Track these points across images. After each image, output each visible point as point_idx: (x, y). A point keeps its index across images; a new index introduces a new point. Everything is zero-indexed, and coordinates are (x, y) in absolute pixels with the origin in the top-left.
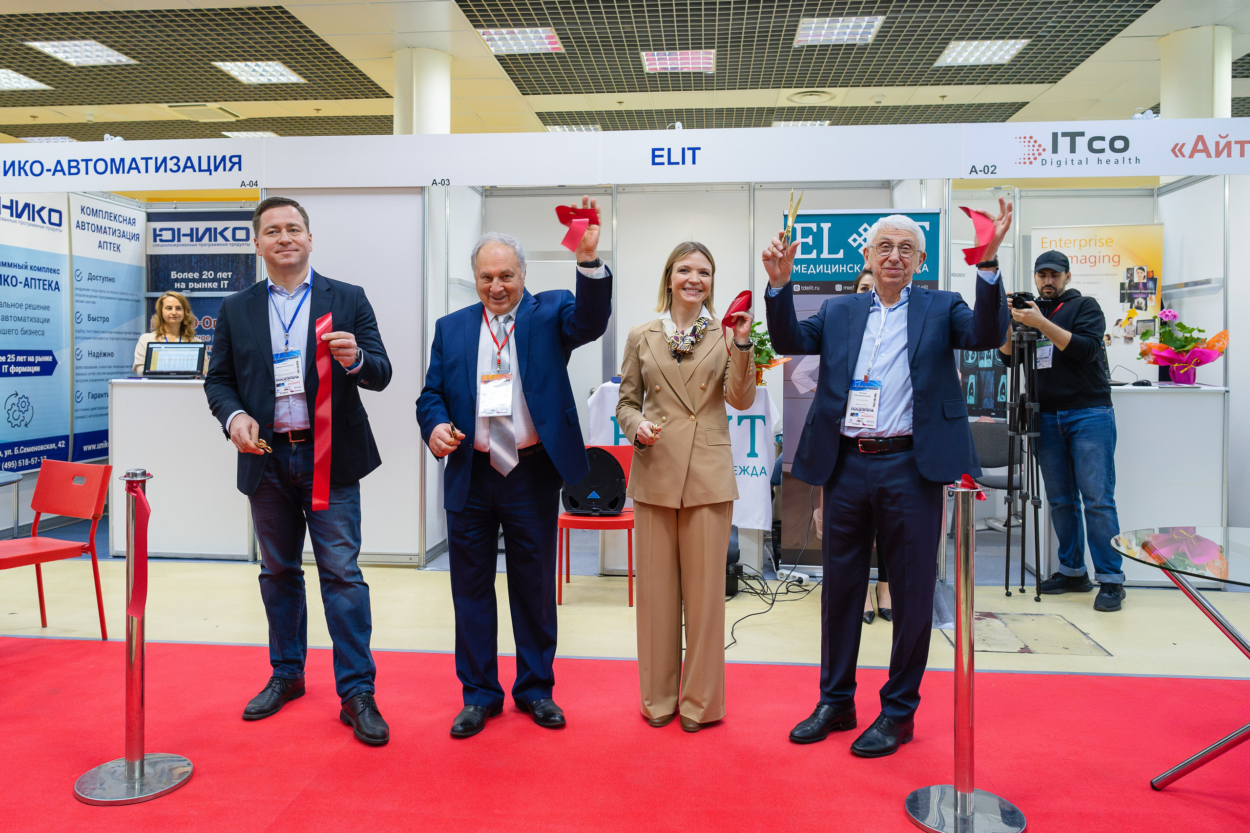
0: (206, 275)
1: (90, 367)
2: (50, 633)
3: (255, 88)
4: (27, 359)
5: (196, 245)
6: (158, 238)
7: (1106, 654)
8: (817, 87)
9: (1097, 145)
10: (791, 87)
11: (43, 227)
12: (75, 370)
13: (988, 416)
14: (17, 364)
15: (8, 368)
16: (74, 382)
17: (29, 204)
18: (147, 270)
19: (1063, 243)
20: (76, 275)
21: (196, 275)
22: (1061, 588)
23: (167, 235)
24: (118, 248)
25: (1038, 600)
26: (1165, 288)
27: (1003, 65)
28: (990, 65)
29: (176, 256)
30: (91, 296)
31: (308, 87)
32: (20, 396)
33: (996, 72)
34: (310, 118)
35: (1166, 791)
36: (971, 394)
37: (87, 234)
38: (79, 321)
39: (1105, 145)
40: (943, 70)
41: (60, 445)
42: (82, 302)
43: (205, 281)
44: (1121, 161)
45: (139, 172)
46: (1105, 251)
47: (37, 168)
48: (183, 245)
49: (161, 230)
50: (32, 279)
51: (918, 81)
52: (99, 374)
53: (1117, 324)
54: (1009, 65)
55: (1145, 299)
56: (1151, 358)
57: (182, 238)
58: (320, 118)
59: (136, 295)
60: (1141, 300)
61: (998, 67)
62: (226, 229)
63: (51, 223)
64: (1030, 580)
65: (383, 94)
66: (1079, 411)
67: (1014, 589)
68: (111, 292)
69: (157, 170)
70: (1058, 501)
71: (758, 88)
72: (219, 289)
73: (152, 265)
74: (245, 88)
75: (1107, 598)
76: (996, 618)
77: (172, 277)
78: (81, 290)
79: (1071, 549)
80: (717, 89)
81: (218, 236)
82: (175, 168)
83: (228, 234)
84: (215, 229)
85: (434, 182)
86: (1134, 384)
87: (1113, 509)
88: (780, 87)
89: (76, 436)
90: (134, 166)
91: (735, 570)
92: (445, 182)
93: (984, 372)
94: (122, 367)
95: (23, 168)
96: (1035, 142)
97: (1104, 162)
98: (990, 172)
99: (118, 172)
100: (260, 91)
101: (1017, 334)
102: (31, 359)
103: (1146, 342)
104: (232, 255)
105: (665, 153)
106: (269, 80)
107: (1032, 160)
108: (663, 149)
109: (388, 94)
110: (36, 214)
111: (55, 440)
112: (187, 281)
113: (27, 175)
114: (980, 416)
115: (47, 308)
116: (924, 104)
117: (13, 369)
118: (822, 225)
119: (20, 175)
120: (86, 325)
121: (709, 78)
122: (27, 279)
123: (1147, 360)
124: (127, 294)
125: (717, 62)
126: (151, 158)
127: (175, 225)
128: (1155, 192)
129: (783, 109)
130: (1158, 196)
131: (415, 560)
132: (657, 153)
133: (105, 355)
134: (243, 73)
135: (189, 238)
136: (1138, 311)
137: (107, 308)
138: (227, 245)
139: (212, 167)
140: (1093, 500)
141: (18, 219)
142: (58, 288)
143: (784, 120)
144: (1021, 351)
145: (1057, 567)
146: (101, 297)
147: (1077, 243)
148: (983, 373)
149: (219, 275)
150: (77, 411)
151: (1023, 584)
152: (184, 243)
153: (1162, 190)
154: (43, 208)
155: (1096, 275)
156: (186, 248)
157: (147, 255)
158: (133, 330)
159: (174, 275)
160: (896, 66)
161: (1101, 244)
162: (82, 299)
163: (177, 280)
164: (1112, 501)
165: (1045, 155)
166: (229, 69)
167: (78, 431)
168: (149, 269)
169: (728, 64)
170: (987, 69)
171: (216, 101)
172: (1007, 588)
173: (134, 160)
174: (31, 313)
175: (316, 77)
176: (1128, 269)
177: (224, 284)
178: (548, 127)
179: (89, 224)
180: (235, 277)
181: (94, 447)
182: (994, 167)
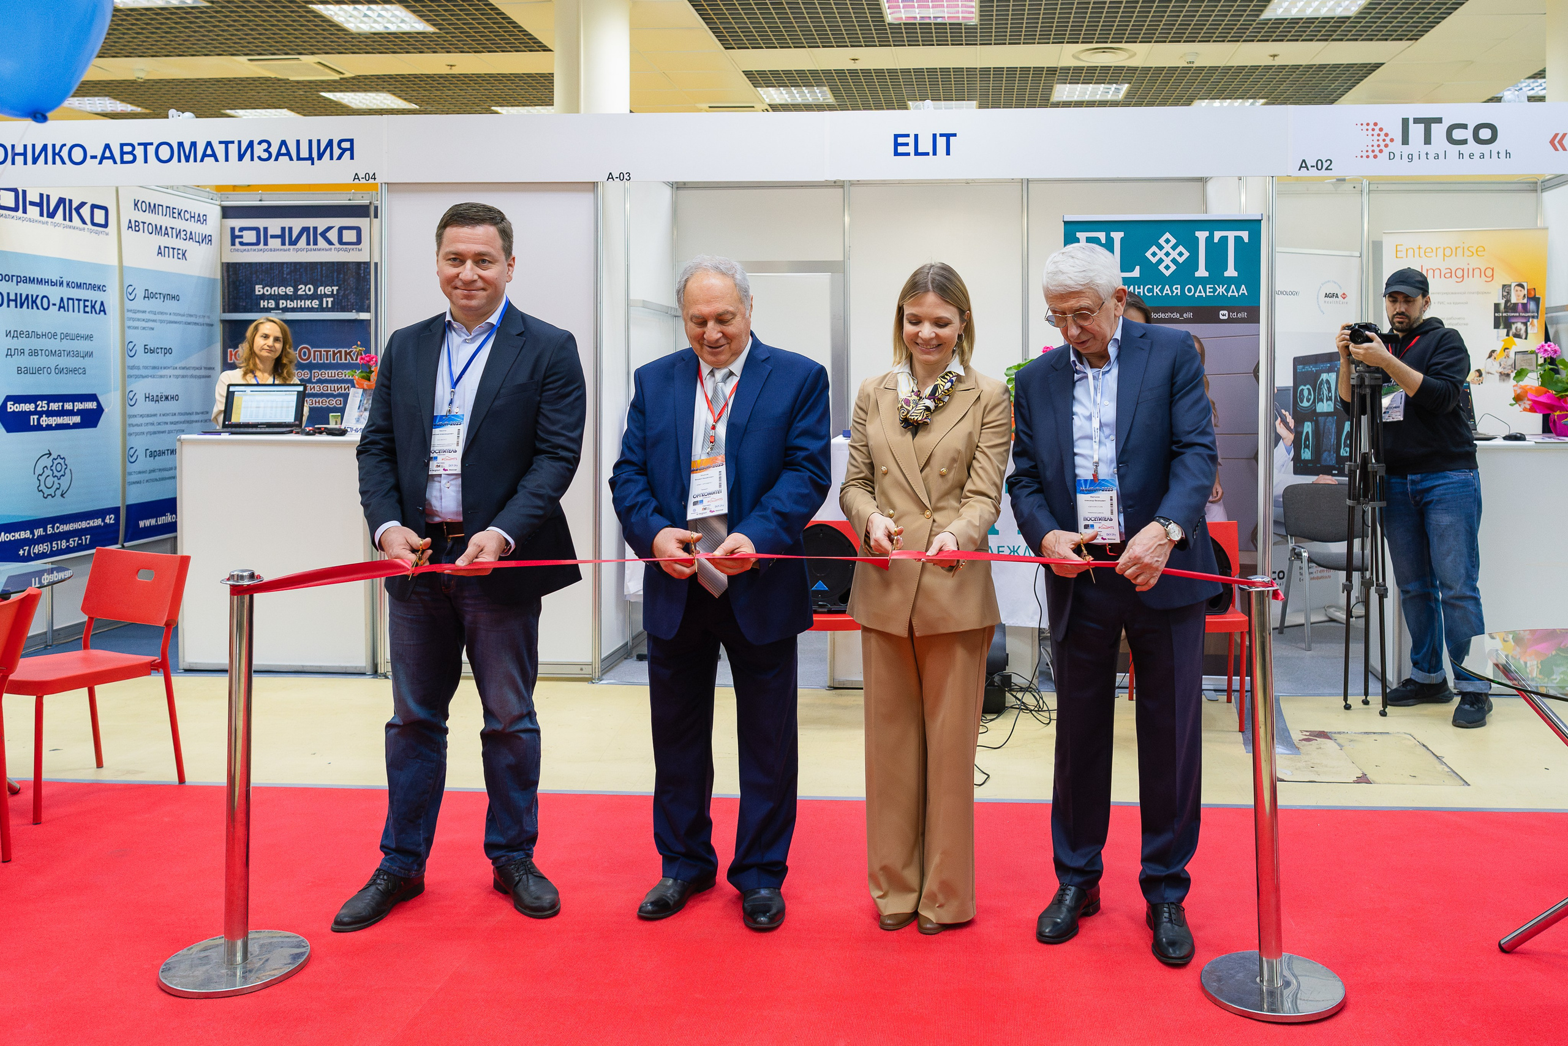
0: (303, 289)
1: (148, 416)
2: (109, 775)
3: (367, 38)
4: (63, 406)
5: (289, 249)
6: (237, 240)
7: (1462, 782)
8: (1111, 42)
9: (1457, 134)
10: (1077, 42)
11: (84, 229)
12: (127, 419)
13: (1328, 475)
14: (50, 413)
15: (39, 420)
16: (125, 435)
17: (64, 199)
18: (223, 283)
19: (1422, 251)
20: (127, 293)
21: (290, 290)
22: (1413, 698)
23: (249, 236)
24: (184, 255)
25: (1383, 714)
26: (1549, 310)
27: (1349, 18)
28: (1333, 18)
29: (261, 264)
30: (148, 321)
31: (438, 37)
32: (54, 456)
33: (1340, 27)
34: (441, 76)
35: (1516, 953)
36: (1307, 447)
37: (143, 237)
38: (132, 354)
39: (1467, 134)
40: (1273, 23)
41: (107, 521)
42: (136, 328)
43: (301, 298)
44: (1487, 155)
45: (217, 160)
46: (1475, 262)
47: (77, 154)
48: (271, 250)
49: (242, 229)
50: (68, 299)
51: (1242, 37)
52: (159, 424)
53: (1490, 356)
54: (1356, 18)
55: (1525, 324)
56: (1527, 404)
57: (270, 240)
58: (454, 76)
59: (209, 317)
60: (1520, 326)
61: (1343, 20)
62: (329, 229)
63: (94, 224)
64: (1375, 687)
65: (539, 47)
66: (1435, 476)
67: (1355, 700)
68: (175, 314)
69: (241, 157)
70: (1409, 588)
71: (1034, 43)
72: (321, 309)
73: (229, 276)
74: (353, 38)
75: (1471, 711)
76: (1329, 738)
77: (257, 293)
78: (135, 312)
79: (1425, 649)
80: (981, 44)
81: (320, 238)
82: (265, 155)
83: (333, 235)
84: (315, 229)
85: (610, 177)
86: (1506, 438)
87: (1476, 601)
88: (1063, 43)
89: (129, 508)
90: (210, 152)
91: (1002, 681)
92: (625, 177)
93: (1323, 418)
94: (190, 414)
95: (58, 154)
96: (1381, 130)
97: (1466, 156)
98: (1324, 167)
99: (187, 160)
100: (374, 42)
101: (1358, 377)
102: (68, 406)
103: (1521, 383)
104: (338, 263)
105: (911, 140)
106: (386, 27)
107: (1377, 153)
108: (908, 136)
109: (545, 46)
110: (74, 213)
111: (101, 513)
112: (277, 298)
113: (64, 163)
114: (1318, 475)
115: (89, 337)
116: (1249, 64)
117: (45, 421)
118: (1113, 234)
119: (54, 163)
120: (143, 359)
121: (970, 30)
122: (62, 299)
123: (1523, 406)
124: (196, 316)
125: (981, 11)
126: (233, 142)
127: (260, 223)
128: (1537, 186)
129: (1068, 69)
130: (1543, 190)
131: (588, 670)
132: (900, 140)
133: (167, 398)
134: (351, 19)
135: (279, 240)
136: (1516, 340)
137: (169, 336)
138: (331, 249)
139: (315, 155)
140: (1450, 588)
141: (50, 220)
142: (104, 311)
143: (1070, 83)
144: (1363, 398)
145: (1408, 672)
146: (162, 321)
147: (1440, 252)
148: (1321, 419)
149: (321, 290)
150: (130, 474)
151: (1366, 694)
152: (273, 247)
153: (1547, 184)
154: (83, 204)
155: (1465, 293)
156: (275, 254)
157: (223, 264)
158: (204, 365)
159: (259, 290)
160: (1212, 18)
161: (1471, 254)
162: (136, 324)
163: (263, 297)
164: (1475, 589)
165: (1392, 147)
166: (332, 13)
167: (132, 500)
168: (226, 281)
169: (995, 13)
170: (1328, 22)
171: (313, 53)
172: (1346, 699)
173: (209, 144)
174: (68, 345)
175: (449, 24)
176: (1504, 286)
177: (327, 302)
178: (759, 89)
179: (144, 223)
180: (342, 293)
181: (153, 522)
182: (1329, 162)
